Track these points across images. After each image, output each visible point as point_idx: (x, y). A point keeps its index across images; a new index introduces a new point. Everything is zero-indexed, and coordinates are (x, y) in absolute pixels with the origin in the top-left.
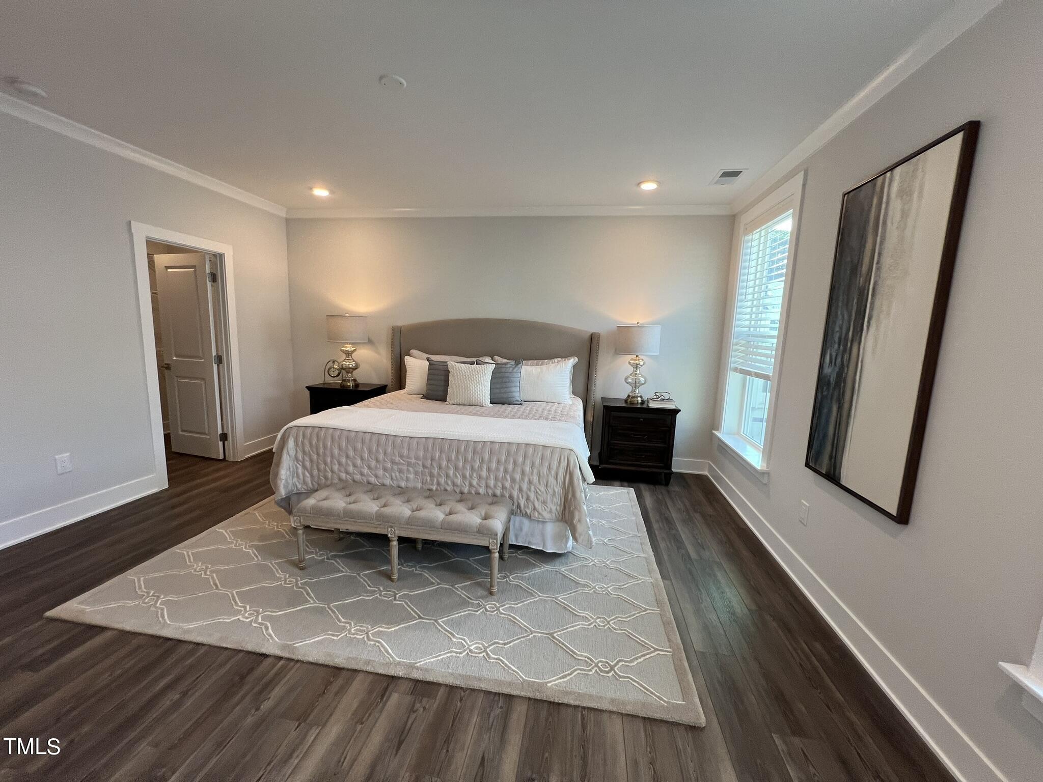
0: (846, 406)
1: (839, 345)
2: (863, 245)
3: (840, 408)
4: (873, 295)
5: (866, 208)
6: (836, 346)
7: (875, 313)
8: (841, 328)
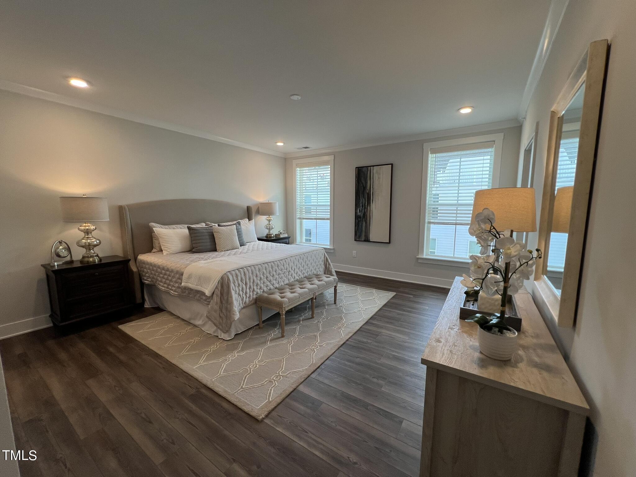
0: (368, 222)
1: (362, 207)
2: (366, 183)
3: (366, 223)
4: (372, 195)
5: (366, 173)
6: (361, 207)
7: (374, 199)
8: (362, 203)
